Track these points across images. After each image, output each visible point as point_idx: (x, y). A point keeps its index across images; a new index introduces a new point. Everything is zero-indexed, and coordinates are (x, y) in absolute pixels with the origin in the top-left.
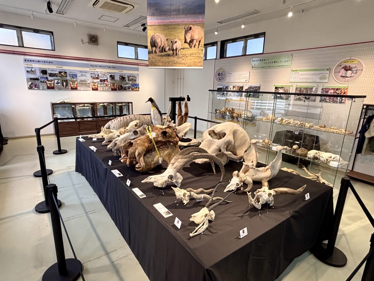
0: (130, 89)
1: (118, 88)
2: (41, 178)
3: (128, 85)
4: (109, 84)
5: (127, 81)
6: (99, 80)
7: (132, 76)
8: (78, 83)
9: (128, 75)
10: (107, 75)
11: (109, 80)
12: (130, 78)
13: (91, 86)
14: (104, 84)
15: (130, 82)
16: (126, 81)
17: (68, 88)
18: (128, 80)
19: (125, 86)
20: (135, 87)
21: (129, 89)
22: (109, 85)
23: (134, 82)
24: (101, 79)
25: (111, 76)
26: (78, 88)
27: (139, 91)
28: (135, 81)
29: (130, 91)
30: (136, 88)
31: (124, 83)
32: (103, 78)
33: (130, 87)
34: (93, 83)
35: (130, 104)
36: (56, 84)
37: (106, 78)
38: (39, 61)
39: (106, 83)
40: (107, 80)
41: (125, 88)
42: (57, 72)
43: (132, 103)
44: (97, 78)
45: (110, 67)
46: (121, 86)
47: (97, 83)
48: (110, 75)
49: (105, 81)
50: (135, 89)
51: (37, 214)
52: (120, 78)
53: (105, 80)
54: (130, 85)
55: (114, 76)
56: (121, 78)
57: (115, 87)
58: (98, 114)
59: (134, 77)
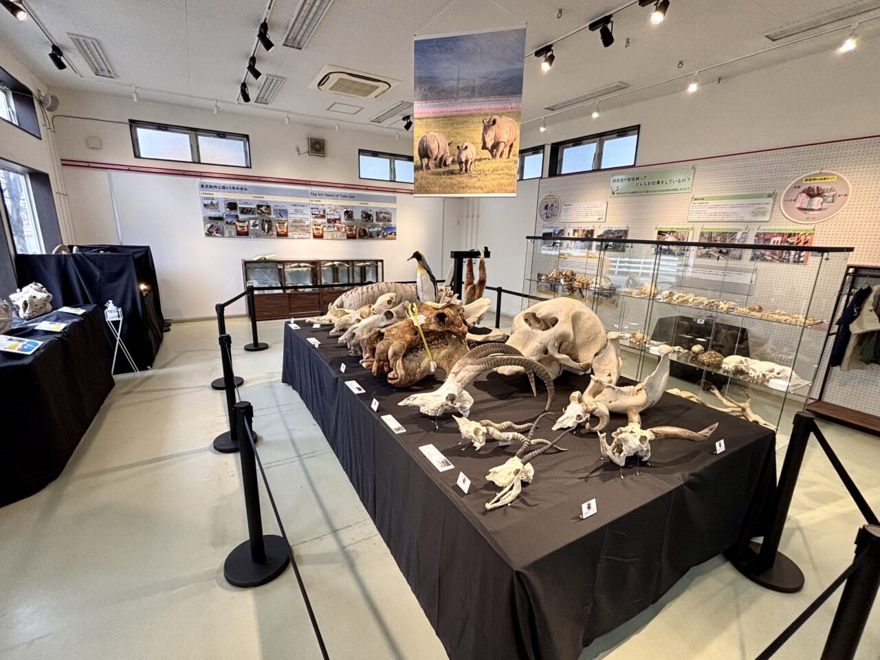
0: (380, 237)
1: (359, 234)
2: (225, 391)
3: (376, 229)
4: (342, 227)
5: (375, 221)
6: (325, 220)
7: (385, 213)
8: (289, 226)
9: (377, 211)
10: (340, 211)
11: (343, 220)
12: (381, 216)
13: (311, 231)
14: (334, 227)
15: (381, 224)
16: (372, 221)
17: (272, 234)
18: (377, 220)
19: (371, 230)
20: (389, 232)
21: (378, 235)
22: (344, 229)
23: (387, 223)
24: (329, 218)
25: (346, 212)
26: (289, 234)
27: (395, 239)
28: (389, 221)
29: (380, 239)
30: (391, 234)
31: (369, 225)
32: (332, 217)
33: (380, 231)
34: (315, 225)
35: (380, 264)
36: (251, 228)
37: (337, 217)
38: (224, 188)
39: (337, 224)
40: (339, 219)
41: (371, 233)
42: (254, 206)
43: (382, 261)
44: (323, 217)
45: (345, 196)
46: (364, 231)
47: (322, 226)
48: (345, 210)
49: (335, 222)
50: (388, 236)
51: (216, 453)
52: (362, 216)
53: (336, 220)
54: (380, 229)
55: (352, 212)
56: (364, 216)
57: (354, 232)
58: (323, 282)
59: (388, 214)
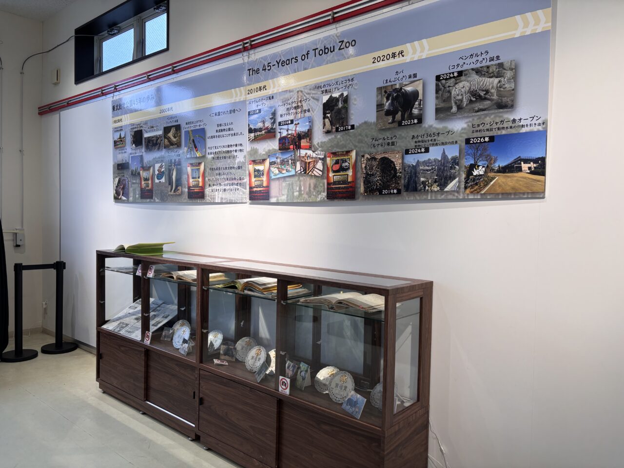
0: (451, 186)
3: (435, 154)
5: (430, 119)
6: (274, 145)
8: (208, 170)
9: (443, 70)
11: (319, 137)
13: (246, 180)
14: (294, 164)
16: (420, 120)
17: (182, 192)
18: (442, 112)
19: (411, 160)
20: (502, 163)
21: (443, 180)
22: (320, 165)
23: (491, 118)
24: (284, 134)
25: (329, 106)
26: (208, 191)
29: (453, 198)
31: (405, 137)
32: (292, 130)
34: (254, 162)
37: (302, 128)
39: (303, 152)
41: (413, 172)
42: (160, 132)
44: (270, 134)
45: (326, 50)
47: (267, 163)
48: (325, 98)
50: (499, 179)
52: (380, 106)
54: (452, 152)
55: (346, 100)
57: (350, 173)
59: (499, 70)
